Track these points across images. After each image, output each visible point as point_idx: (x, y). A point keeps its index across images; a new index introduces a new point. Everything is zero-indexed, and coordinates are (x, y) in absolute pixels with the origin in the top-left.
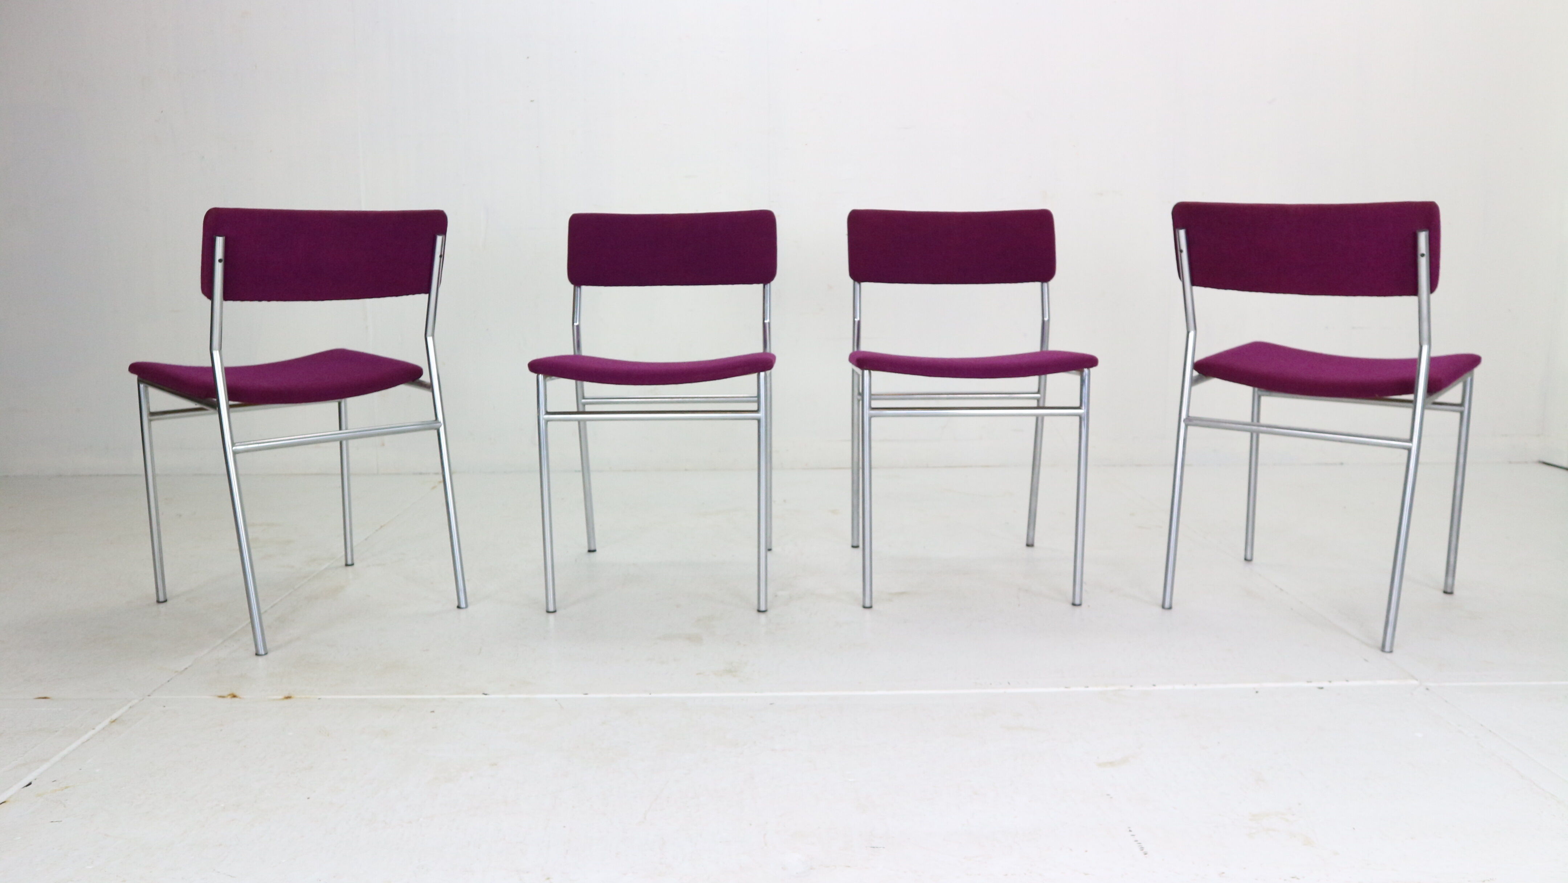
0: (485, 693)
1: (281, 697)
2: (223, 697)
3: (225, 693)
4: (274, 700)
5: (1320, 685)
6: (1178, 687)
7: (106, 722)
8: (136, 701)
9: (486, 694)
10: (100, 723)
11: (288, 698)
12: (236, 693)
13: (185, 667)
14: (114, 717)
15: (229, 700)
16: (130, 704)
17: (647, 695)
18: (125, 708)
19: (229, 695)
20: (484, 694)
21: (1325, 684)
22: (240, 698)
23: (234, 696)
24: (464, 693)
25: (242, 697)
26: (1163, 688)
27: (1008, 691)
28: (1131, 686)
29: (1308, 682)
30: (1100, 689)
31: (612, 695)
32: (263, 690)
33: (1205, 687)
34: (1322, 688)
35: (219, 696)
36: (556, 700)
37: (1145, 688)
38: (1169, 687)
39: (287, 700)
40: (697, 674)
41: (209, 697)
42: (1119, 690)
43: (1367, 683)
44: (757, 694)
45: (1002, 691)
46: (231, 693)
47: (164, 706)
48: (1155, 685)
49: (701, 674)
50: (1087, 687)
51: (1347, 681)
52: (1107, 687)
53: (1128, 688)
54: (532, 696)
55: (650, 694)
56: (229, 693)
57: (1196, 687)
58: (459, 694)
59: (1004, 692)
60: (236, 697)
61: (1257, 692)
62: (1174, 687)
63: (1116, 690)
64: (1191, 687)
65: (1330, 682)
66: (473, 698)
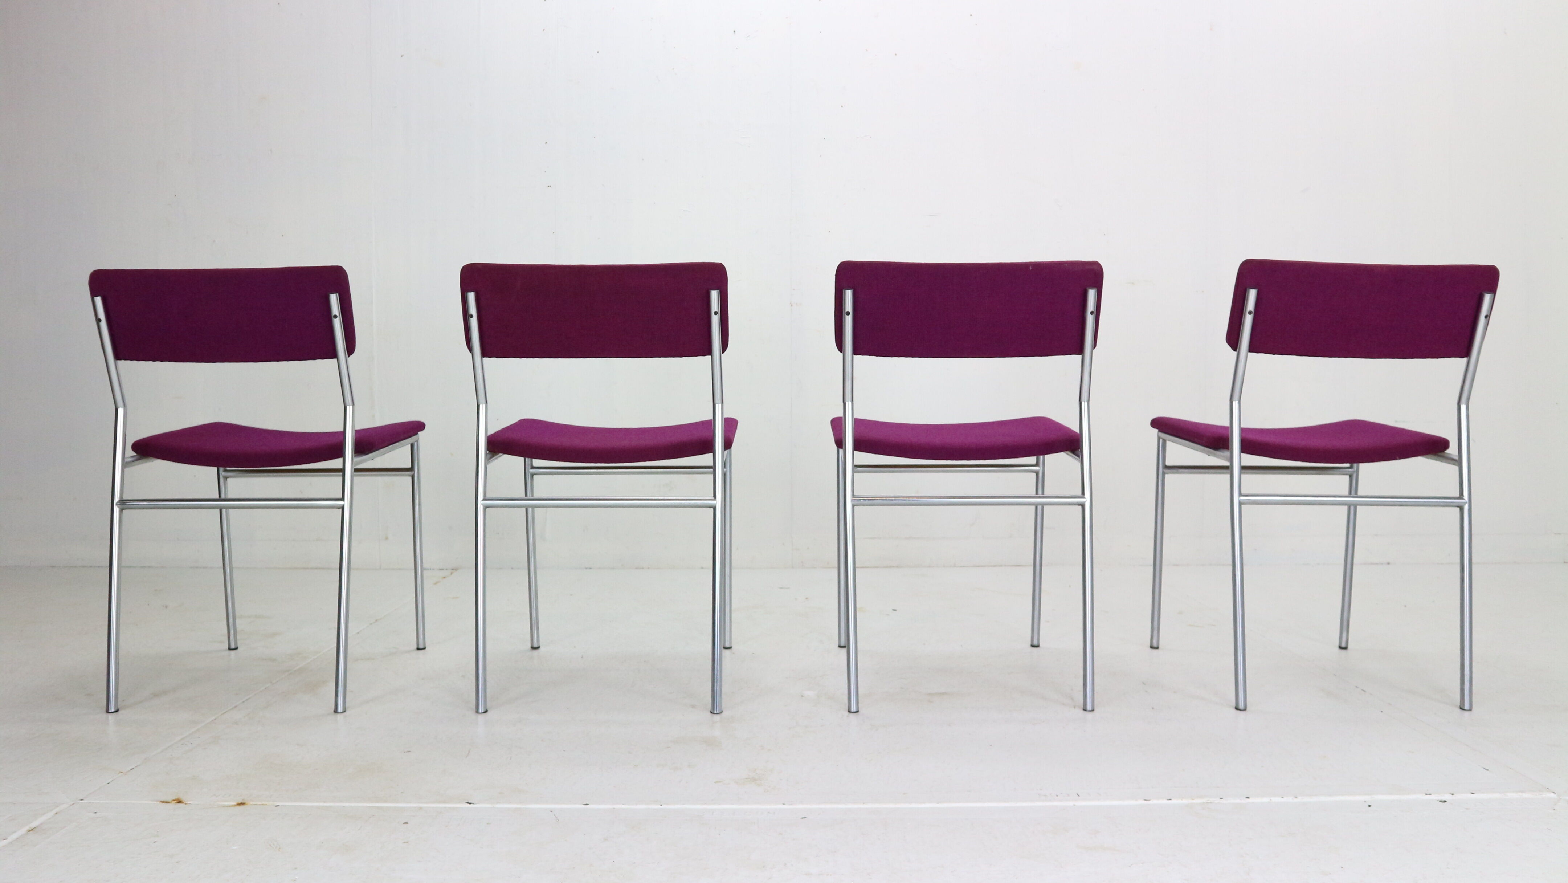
0: (470, 802)
1: (235, 803)
2: (166, 802)
3: (169, 799)
4: (224, 806)
5: (1443, 799)
7: (24, 830)
9: (470, 804)
10: (15, 832)
11: (241, 804)
12: (183, 798)
13: (131, 768)
14: (33, 825)
15: (173, 806)
16: (57, 810)
17: (657, 806)
18: (50, 814)
19: (174, 800)
20: (468, 803)
21: (1447, 797)
22: (186, 804)
23: (180, 802)
24: (444, 802)
25: (189, 802)
26: (1258, 800)
27: (1080, 803)
28: (1221, 798)
29: (1426, 794)
30: (1185, 801)
31: (617, 806)
32: (215, 795)
33: (1306, 799)
34: (1445, 801)
35: (162, 801)
36: (551, 811)
37: (1238, 801)
38: (1266, 800)
39: (242, 807)
40: (715, 782)
41: (150, 802)
42: (1207, 803)
43: (1496, 796)
44: (786, 807)
45: (1071, 804)
46: (177, 798)
47: (95, 813)
48: (1248, 798)
49: (720, 782)
50: (1170, 799)
51: (1472, 793)
52: (1193, 799)
53: (1217, 800)
54: (524, 806)
55: (661, 805)
56: (174, 798)
57: (1296, 800)
58: (440, 802)
59: (1074, 805)
60: (183, 803)
61: (1370, 806)
62: (1271, 800)
63: (1204, 803)
64: (1290, 799)
65: (1453, 794)
66: (450, 808)
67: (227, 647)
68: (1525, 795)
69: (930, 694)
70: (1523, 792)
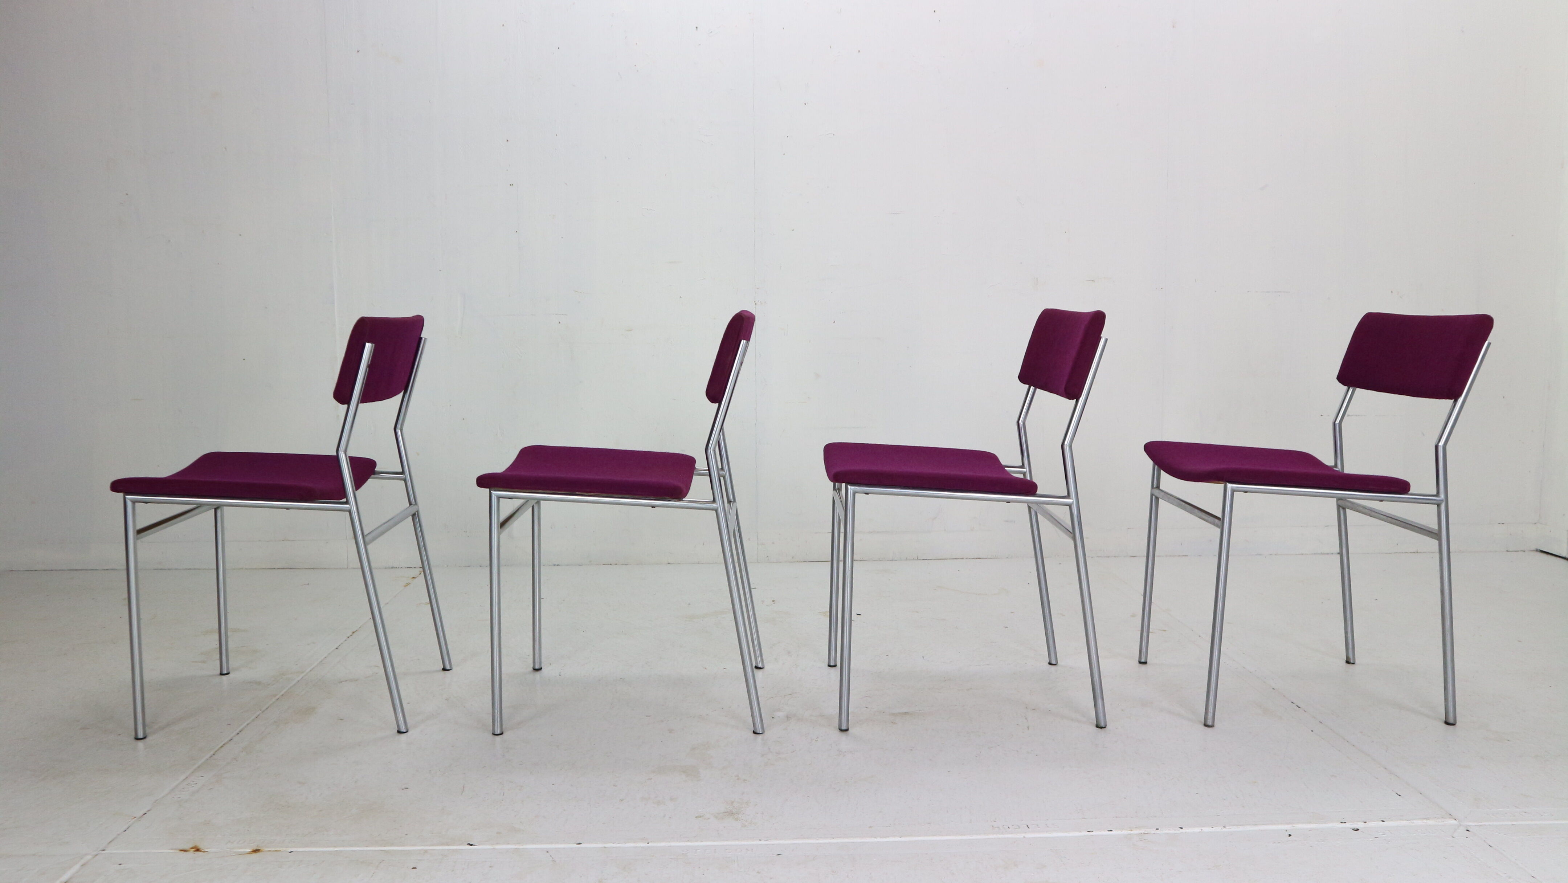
0: (471, 843)
1: (251, 851)
2: (185, 851)
3: (187, 847)
4: (241, 854)
5: (1356, 827)
6: (1207, 829)
8: (89, 857)
9: (472, 845)
11: (256, 851)
12: (201, 846)
15: (191, 854)
16: (82, 862)
17: (645, 845)
18: (77, 867)
19: (192, 848)
20: (469, 844)
21: (1359, 825)
22: (204, 852)
23: (198, 850)
24: (448, 845)
25: (206, 850)
26: (1190, 830)
27: (1028, 835)
28: (1157, 829)
29: (1342, 823)
30: (1125, 832)
31: (606, 845)
32: (229, 842)
33: (1234, 829)
34: (1358, 830)
35: (181, 848)
36: (547, 852)
37: (1172, 831)
38: (1197, 830)
39: (258, 854)
40: (696, 817)
41: (170, 851)
42: (1144, 833)
43: (1404, 823)
44: (763, 842)
45: (1021, 836)
46: (193, 846)
47: (120, 864)
48: (1182, 828)
49: (701, 817)
50: (1111, 831)
51: (1383, 821)
52: (1132, 830)
53: (1154, 831)
54: (521, 847)
55: (648, 843)
56: (191, 846)
57: (1224, 830)
58: (442, 844)
59: (1024, 837)
60: (201, 851)
61: (1290, 835)
62: (1202, 830)
63: (1141, 834)
64: (1219, 829)
65: (1365, 822)
66: (453, 850)
67: (219, 672)
68: (1430, 822)
69: (893, 714)
70: (1428, 819)
